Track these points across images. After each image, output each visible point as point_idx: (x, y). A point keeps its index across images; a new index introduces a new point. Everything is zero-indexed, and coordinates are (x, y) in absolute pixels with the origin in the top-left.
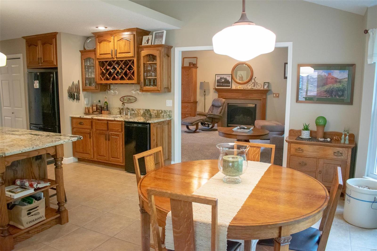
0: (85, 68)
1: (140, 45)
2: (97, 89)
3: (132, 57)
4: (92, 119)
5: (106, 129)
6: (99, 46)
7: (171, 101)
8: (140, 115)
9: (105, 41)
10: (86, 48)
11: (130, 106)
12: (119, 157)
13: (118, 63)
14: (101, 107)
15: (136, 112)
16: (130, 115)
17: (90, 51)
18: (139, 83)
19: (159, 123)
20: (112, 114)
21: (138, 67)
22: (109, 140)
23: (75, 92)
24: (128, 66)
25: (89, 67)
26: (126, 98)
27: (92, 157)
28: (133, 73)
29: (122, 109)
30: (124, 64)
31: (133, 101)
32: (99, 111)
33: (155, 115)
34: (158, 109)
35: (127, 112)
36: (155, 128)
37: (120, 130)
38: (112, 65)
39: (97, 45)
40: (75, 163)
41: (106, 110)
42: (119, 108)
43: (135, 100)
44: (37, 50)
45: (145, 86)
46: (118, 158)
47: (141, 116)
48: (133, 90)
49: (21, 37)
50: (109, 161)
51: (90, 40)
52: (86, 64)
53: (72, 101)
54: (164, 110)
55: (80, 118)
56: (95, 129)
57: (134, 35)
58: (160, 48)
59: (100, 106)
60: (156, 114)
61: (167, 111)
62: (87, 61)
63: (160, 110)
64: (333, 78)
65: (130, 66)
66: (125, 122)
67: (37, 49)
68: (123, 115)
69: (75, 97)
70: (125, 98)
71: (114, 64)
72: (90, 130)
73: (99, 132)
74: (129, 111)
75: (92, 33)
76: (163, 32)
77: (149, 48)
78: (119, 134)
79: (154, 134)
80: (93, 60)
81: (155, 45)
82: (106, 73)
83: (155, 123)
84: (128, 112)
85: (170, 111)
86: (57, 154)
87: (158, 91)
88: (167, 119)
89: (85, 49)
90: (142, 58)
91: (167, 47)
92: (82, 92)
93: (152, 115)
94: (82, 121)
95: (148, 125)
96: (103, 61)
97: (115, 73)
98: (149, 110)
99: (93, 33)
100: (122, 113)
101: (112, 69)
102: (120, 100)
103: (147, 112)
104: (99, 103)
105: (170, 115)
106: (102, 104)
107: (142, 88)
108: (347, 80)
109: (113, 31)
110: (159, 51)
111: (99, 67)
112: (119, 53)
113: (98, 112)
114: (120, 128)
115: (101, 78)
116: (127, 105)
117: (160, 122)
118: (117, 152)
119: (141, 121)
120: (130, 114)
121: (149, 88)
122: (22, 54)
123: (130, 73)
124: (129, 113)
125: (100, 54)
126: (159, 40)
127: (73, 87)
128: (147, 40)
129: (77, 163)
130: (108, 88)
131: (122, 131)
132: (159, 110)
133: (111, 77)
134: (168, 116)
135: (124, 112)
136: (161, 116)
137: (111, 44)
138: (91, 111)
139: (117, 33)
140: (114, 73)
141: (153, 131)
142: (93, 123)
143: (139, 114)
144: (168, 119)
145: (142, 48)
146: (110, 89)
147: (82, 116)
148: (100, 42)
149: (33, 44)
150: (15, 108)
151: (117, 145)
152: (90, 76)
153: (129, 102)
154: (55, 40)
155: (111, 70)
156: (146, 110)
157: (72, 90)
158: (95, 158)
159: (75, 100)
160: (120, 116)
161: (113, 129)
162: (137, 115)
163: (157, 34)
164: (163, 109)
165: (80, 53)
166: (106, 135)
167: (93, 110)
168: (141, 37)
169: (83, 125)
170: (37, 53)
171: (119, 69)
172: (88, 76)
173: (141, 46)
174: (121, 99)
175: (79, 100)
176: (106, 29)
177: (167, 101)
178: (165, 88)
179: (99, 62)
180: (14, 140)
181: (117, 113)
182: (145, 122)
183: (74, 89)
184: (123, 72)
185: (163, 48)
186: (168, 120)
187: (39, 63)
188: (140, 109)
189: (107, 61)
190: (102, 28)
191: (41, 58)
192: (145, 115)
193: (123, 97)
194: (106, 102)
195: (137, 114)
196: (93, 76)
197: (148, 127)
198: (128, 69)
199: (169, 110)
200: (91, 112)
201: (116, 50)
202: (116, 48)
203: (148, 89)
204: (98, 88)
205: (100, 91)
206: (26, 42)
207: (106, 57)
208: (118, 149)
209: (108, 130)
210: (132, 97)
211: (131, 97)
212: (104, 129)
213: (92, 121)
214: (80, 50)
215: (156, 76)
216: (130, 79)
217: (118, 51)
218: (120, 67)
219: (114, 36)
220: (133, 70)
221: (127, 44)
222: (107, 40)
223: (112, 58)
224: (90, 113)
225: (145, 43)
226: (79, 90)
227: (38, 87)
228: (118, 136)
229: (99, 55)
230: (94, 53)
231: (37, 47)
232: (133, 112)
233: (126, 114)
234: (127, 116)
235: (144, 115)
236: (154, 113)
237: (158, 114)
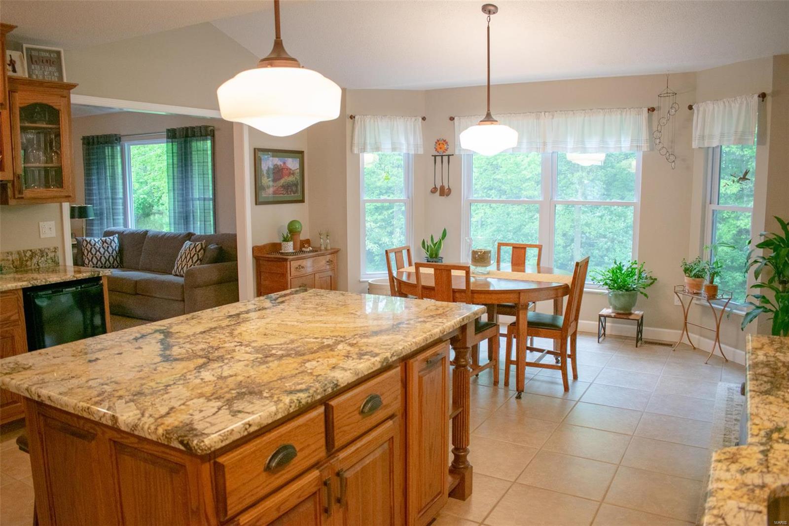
7: (52, 224)
33: (12, 266)
34: (21, 249)
37: (14, 318)
45: (28, 188)
54: (40, 248)
58: (66, 93)
60: (16, 263)
61: (47, 250)
63: (28, 250)
64: (287, 169)
78: (12, 330)
85: (55, 248)
87: (66, 200)
90: (17, 112)
93: (4, 267)
107: (20, 192)
108: (298, 170)
110: (66, 99)
114: (16, 311)
121: (42, 192)
126: (45, 70)
131: (18, 319)
132: (24, 251)
134: (50, 261)
136: (31, 266)
163: (36, 53)
164: (35, 247)
177: (40, 224)
199: (51, 246)
203: (39, 196)
236: (11, 262)
237: (23, 260)
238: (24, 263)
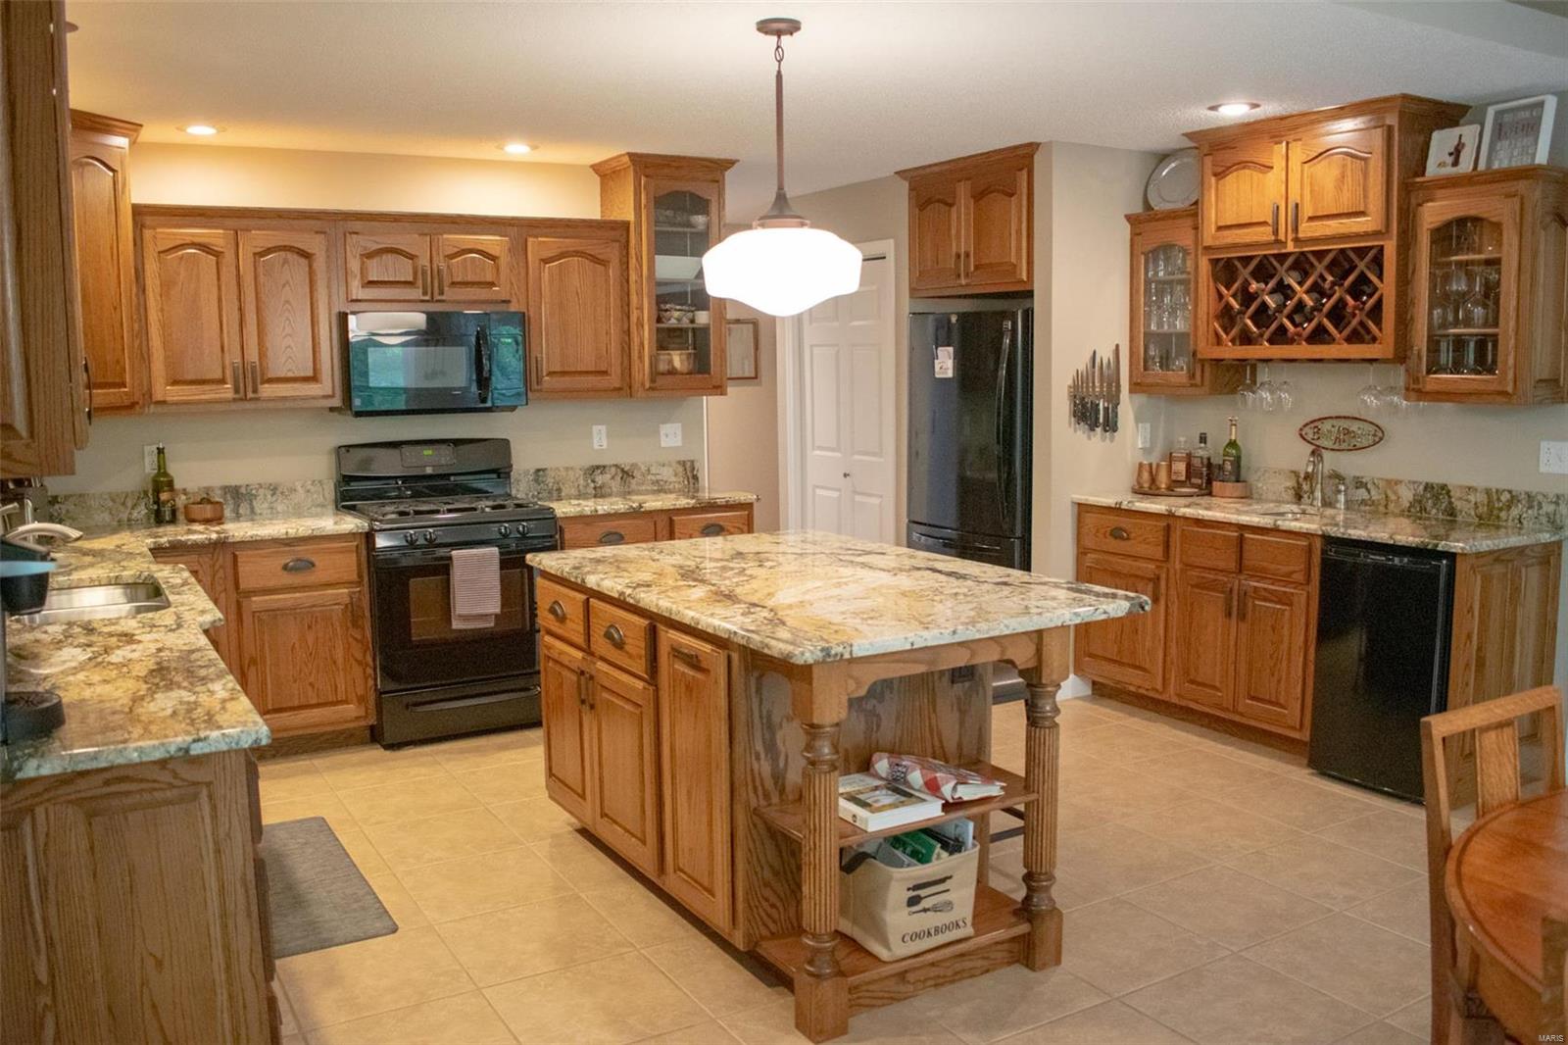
0: (1147, 291)
1: (1416, 175)
2: (1192, 385)
3: (1376, 234)
4: (1171, 515)
5: (1232, 565)
6: (1217, 189)
8: (1397, 511)
9: (1244, 168)
10: (1153, 205)
11: (1350, 464)
12: (1282, 701)
13: (1301, 265)
14: (1209, 465)
15: (1375, 495)
16: (1347, 508)
17: (1172, 216)
18: (1401, 355)
19: (1498, 556)
20: (1255, 496)
21: (1405, 280)
22: (1242, 617)
23: (1101, 396)
24: (1351, 278)
25: (1164, 287)
26: (1329, 428)
27: (1159, 687)
28: (1376, 312)
29: (1305, 478)
30: (1329, 268)
31: (1365, 444)
32: (1200, 481)
33: (1473, 513)
34: (1494, 485)
35: (1329, 492)
36: (1479, 577)
37: (1299, 577)
38: (1272, 277)
39: (1206, 186)
40: (1081, 703)
41: (1233, 478)
42: (1292, 472)
43: (1374, 435)
44: (954, 224)
45: (1435, 373)
46: (1277, 704)
47: (1402, 514)
48: (1369, 389)
49: (889, 172)
50: (1235, 712)
51: (1173, 165)
52: (1150, 274)
53: (1085, 436)
54: (1528, 490)
55: (1116, 510)
56: (1181, 561)
57: (1390, 128)
58: (1521, 186)
59: (1205, 461)
60: (1480, 510)
61: (1540, 498)
62: (1156, 261)
63: (1505, 490)
65: (1363, 279)
66: (1328, 540)
67: (954, 216)
68: (1311, 504)
69: (1097, 419)
70: (1326, 426)
71: (1282, 270)
72: (1157, 567)
73: (1198, 577)
74: (1342, 488)
75: (1183, 135)
76: (1541, 105)
77: (1462, 186)
78: (1292, 594)
79: (1470, 610)
80: (1186, 252)
81: (1497, 172)
82: (1244, 313)
83: (1479, 555)
84: (1339, 492)
85: (1558, 497)
86: (1044, 664)
87: (1499, 399)
88: (1541, 535)
89: (1147, 206)
90: (1424, 241)
91: (1560, 175)
92: (1130, 398)
93: (1461, 511)
94: (1125, 522)
95: (1444, 562)
96: (1229, 259)
97: (1286, 311)
98: (1444, 487)
99: (1190, 136)
100: (1306, 496)
101: (1272, 292)
102: (1301, 435)
103: (1436, 498)
104: (1203, 445)
105: (1558, 516)
106: (1214, 451)
107: (1416, 380)
109: (1282, 118)
110: (1517, 200)
111: (1211, 284)
112: (1311, 219)
113: (1193, 486)
114: (1302, 566)
115: (1217, 334)
116: (1331, 461)
117: (1504, 549)
118: (1276, 673)
119: (1411, 539)
120: (1346, 502)
121: (1455, 381)
122: (892, 241)
123: (1361, 310)
124: (1342, 498)
125: (1220, 228)
126: (1515, 147)
127: (1094, 373)
128: (1452, 150)
129: (1088, 705)
130: (1248, 382)
131: (1308, 581)
132: (1497, 491)
133: (1268, 328)
134: (1544, 520)
135: (1318, 494)
136: (1506, 521)
137: (1274, 178)
138: (1163, 480)
139: (1306, 125)
140: (1281, 312)
141: (1468, 590)
142: (1172, 534)
143: (1391, 506)
144: (1546, 537)
145: (1428, 188)
146: (1253, 386)
147: (1125, 503)
148: (1219, 175)
149: (937, 197)
150: (856, 457)
151: (1282, 642)
152: (1166, 327)
153: (1344, 446)
154: (1025, 177)
155: (1267, 299)
156: (1428, 487)
157: (1087, 387)
158: (1171, 689)
159: (1099, 430)
160: (1295, 508)
161: (1264, 570)
162: (1382, 509)
163: (1507, 118)
164: (1521, 485)
165: (1126, 229)
166: (1231, 591)
167: (1174, 477)
168: (1421, 139)
169: (1128, 539)
170: (953, 232)
171: (1307, 292)
172: (1160, 324)
173: (1418, 180)
174: (1307, 429)
175: (1115, 429)
176: (1258, 109)
177: (1544, 445)
178: (1541, 380)
179: (1215, 262)
180: (874, 589)
181: (1284, 495)
182: (1430, 547)
183: (1097, 384)
184: (1323, 305)
185: (1540, 182)
186: (1545, 545)
187: (959, 276)
188: (1398, 482)
189: (1251, 258)
190: (1234, 111)
191: (967, 255)
192: (1421, 511)
193: (1312, 422)
194: (1232, 444)
195: (1383, 502)
196: (1180, 325)
197: (1444, 570)
198: (1349, 291)
199: (1552, 491)
200: (1163, 486)
201: (1297, 205)
202: (1294, 197)
203: (1450, 388)
204: (1202, 377)
205: (1210, 394)
206: (911, 189)
207: (1248, 240)
208: (1284, 663)
209: (1240, 571)
210: (1362, 425)
211: (1357, 422)
212: (1222, 565)
213: (1168, 526)
214: (1129, 212)
215: (1496, 325)
216: (1355, 338)
217: (1307, 210)
218: (1309, 283)
219: (1288, 143)
220: (1376, 297)
221: (1349, 174)
222: (1255, 160)
223: (1277, 241)
224: (1159, 488)
225: (1442, 165)
226: (1118, 386)
227: (950, 374)
228: (1287, 604)
229: (1213, 230)
230: (1189, 222)
231: (954, 209)
232: (1362, 493)
233: (1328, 503)
234: (1329, 512)
235: (1417, 510)
236: (1472, 505)
237: (1494, 507)
238: (1495, 512)
